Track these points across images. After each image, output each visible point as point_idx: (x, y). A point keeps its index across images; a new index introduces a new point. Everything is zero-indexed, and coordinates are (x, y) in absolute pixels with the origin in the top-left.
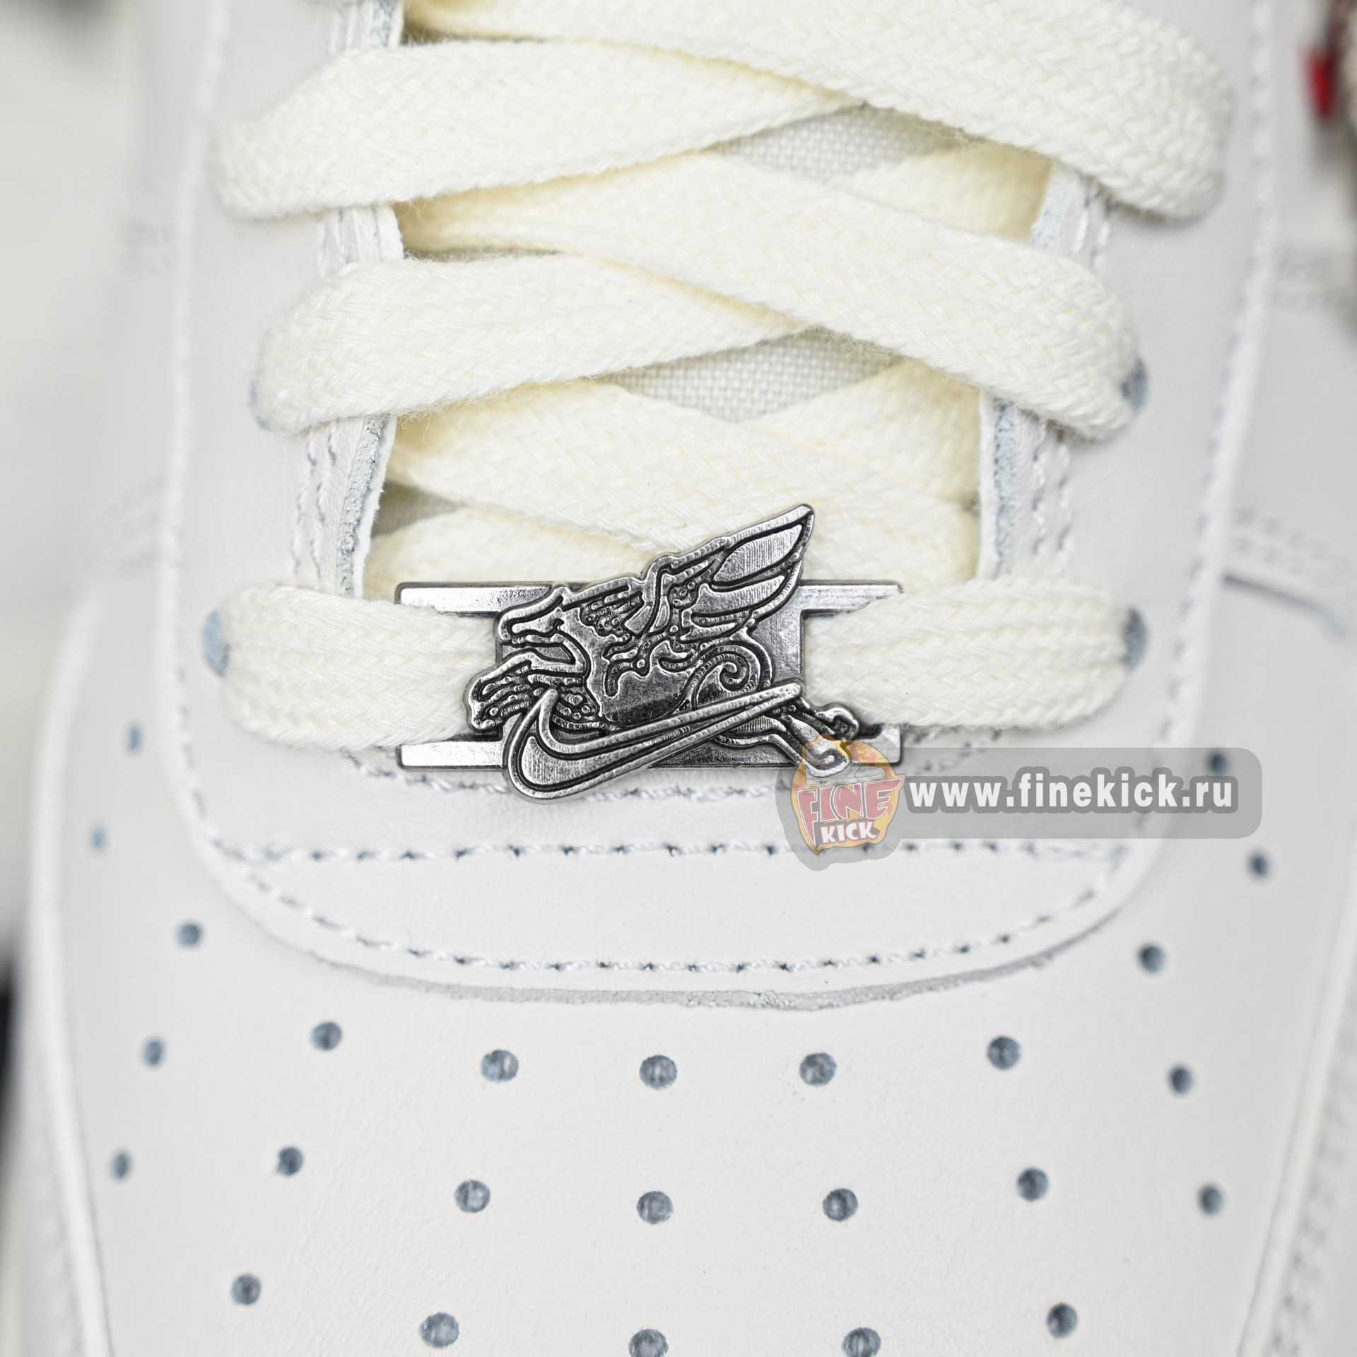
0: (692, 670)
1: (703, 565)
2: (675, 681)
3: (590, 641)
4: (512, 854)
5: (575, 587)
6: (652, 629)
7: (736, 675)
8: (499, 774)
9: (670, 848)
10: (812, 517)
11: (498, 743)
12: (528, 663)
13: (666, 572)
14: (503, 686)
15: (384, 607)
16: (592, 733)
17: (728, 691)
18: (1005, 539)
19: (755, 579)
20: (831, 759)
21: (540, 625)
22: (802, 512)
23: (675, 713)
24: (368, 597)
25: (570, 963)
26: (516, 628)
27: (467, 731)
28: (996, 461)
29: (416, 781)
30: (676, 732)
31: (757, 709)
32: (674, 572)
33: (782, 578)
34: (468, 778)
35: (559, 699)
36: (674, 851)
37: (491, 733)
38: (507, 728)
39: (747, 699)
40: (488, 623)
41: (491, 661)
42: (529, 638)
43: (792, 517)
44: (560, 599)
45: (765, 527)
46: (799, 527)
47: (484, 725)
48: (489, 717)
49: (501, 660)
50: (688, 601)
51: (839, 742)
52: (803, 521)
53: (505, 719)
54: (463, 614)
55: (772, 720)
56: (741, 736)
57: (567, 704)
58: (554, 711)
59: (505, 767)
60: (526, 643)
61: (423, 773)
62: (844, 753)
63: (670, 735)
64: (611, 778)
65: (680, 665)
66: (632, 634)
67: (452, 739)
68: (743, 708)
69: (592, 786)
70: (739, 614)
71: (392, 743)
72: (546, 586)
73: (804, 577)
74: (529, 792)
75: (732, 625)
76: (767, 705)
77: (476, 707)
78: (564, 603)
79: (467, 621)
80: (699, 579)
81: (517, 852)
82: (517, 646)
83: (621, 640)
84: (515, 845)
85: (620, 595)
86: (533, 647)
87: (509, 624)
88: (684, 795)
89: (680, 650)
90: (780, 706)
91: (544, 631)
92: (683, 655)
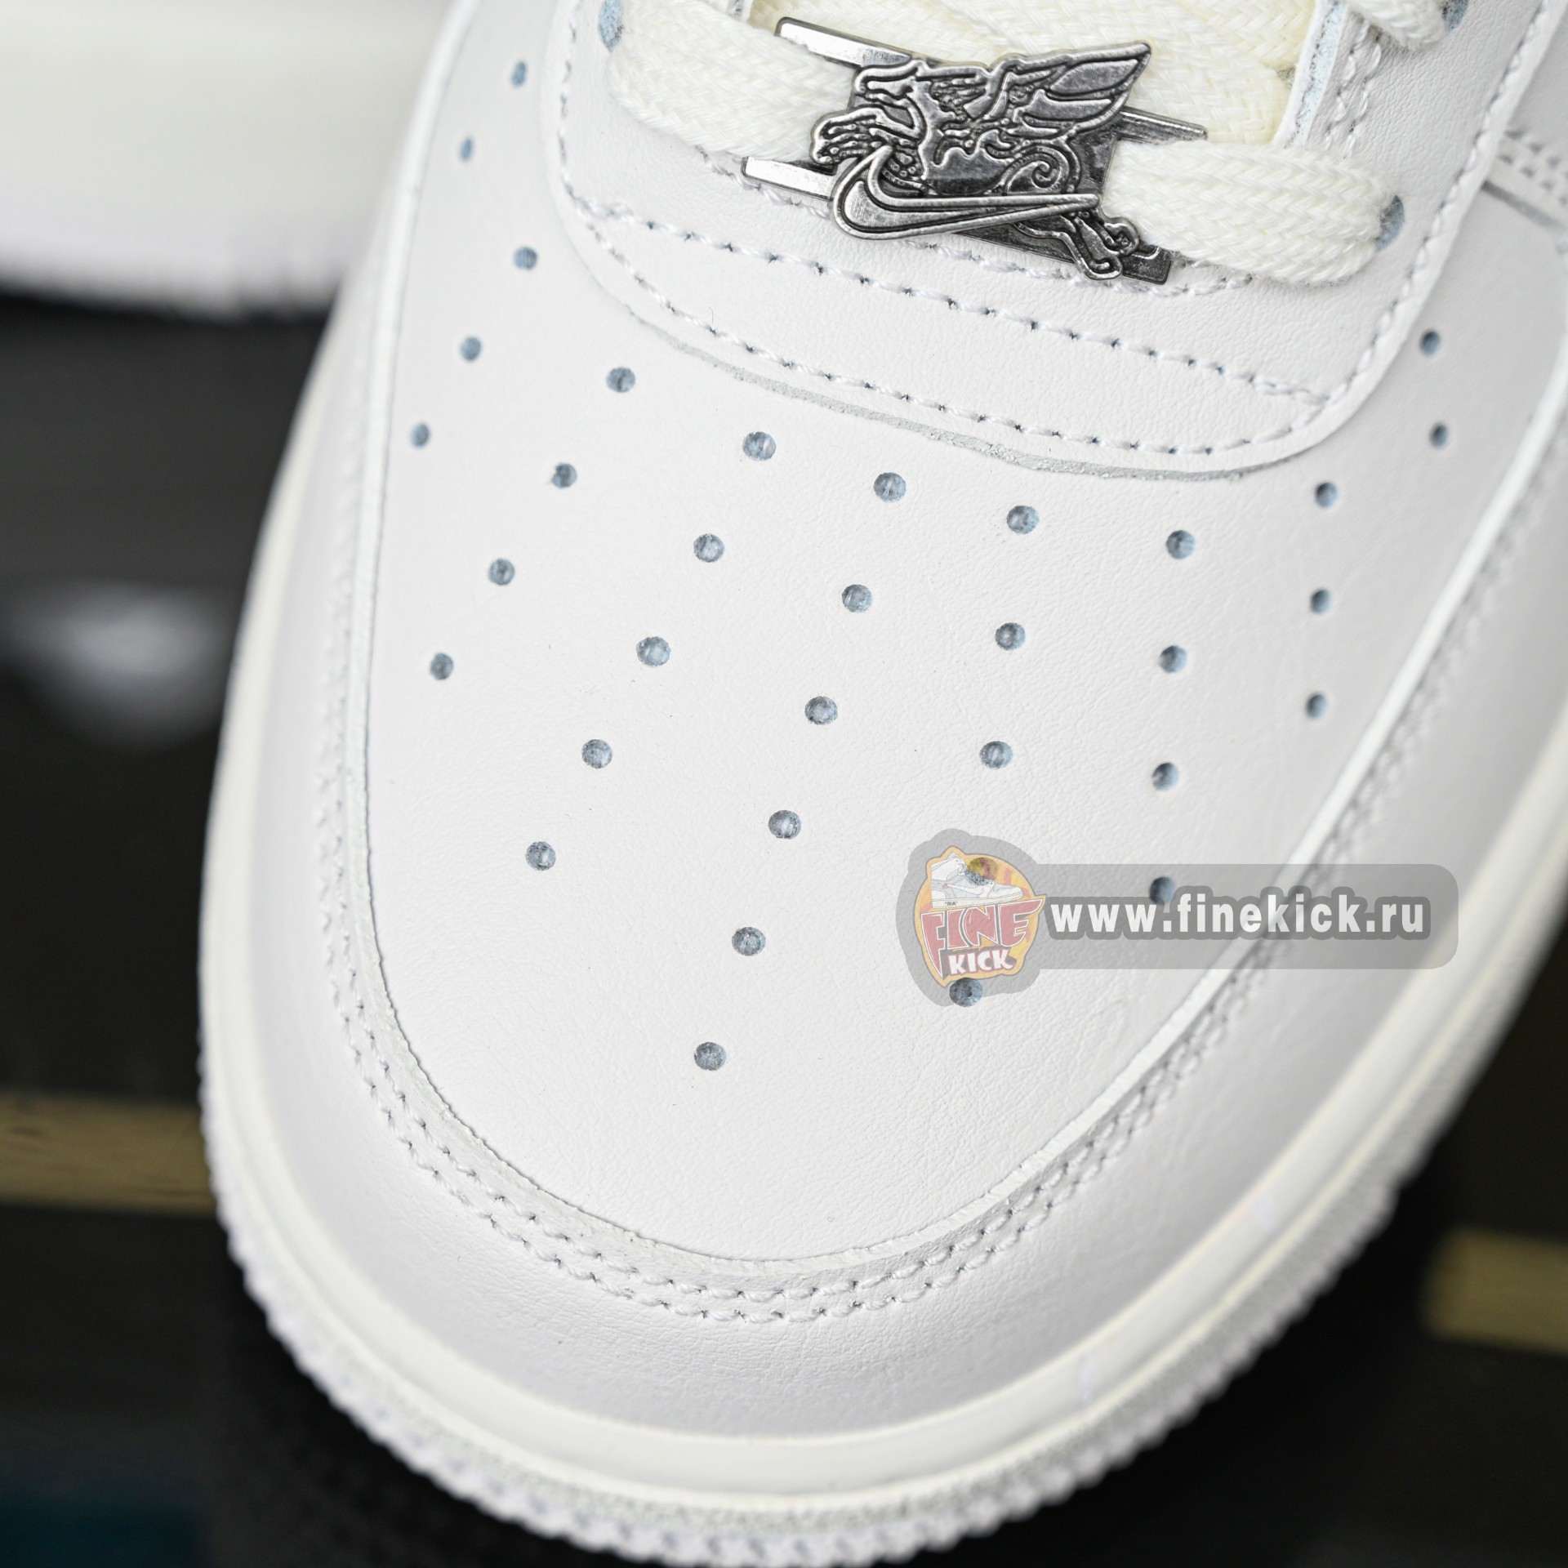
0: (1010, 160)
1: (1045, 73)
2: (994, 166)
3: (933, 113)
4: (817, 270)
5: (932, 63)
6: (987, 117)
7: (1046, 175)
8: (825, 203)
9: (950, 302)
10: (1149, 55)
11: (831, 178)
12: (874, 117)
13: (1012, 71)
14: (848, 131)
15: (765, 38)
16: (913, 191)
17: (1037, 187)
18: (1305, 114)
19: (1086, 96)
20: (1106, 265)
21: (894, 87)
22: (1141, 48)
23: (986, 193)
24: (752, 22)
25: (839, 377)
26: (872, 85)
27: (807, 159)
28: (1318, 46)
29: (751, 187)
30: (983, 209)
31: (1056, 208)
32: (1019, 73)
33: (1108, 101)
34: (796, 198)
35: (893, 157)
36: (952, 305)
37: (827, 167)
38: (842, 167)
39: (1051, 198)
40: (850, 72)
41: (843, 106)
42: (881, 96)
43: (1132, 50)
44: (915, 70)
45: (1106, 53)
46: (1135, 62)
47: (823, 160)
48: (829, 154)
49: (852, 108)
50: (1023, 100)
51: (1116, 253)
52: (1140, 57)
53: (842, 159)
54: (830, 60)
55: (1066, 220)
56: (1036, 228)
57: (898, 161)
58: (885, 165)
59: (831, 199)
60: (877, 100)
61: (760, 184)
62: (1119, 264)
63: (978, 210)
64: (918, 234)
65: (1003, 153)
66: (969, 116)
67: (791, 163)
68: (1045, 204)
69: (901, 237)
70: (1063, 123)
71: (742, 152)
72: (908, 54)
73: (1128, 104)
74: (846, 227)
75: (1054, 131)
76: (1065, 207)
77: (820, 143)
78: (919, 74)
79: (832, 66)
80: (1037, 84)
81: (821, 270)
82: (869, 100)
83: (958, 118)
84: (821, 264)
85: (968, 81)
86: (881, 105)
87: (867, 80)
88: (974, 260)
89: (1006, 141)
90: (1076, 211)
91: (896, 94)
92: (1007, 145)
